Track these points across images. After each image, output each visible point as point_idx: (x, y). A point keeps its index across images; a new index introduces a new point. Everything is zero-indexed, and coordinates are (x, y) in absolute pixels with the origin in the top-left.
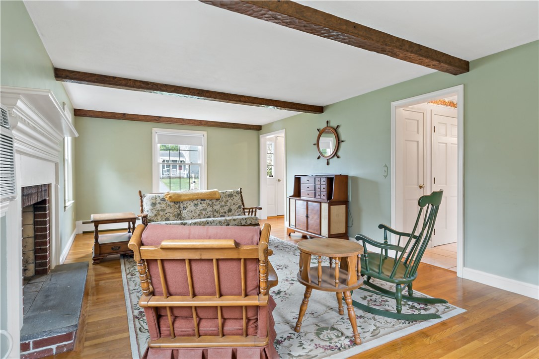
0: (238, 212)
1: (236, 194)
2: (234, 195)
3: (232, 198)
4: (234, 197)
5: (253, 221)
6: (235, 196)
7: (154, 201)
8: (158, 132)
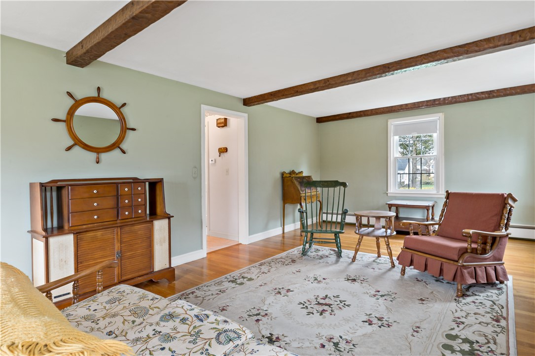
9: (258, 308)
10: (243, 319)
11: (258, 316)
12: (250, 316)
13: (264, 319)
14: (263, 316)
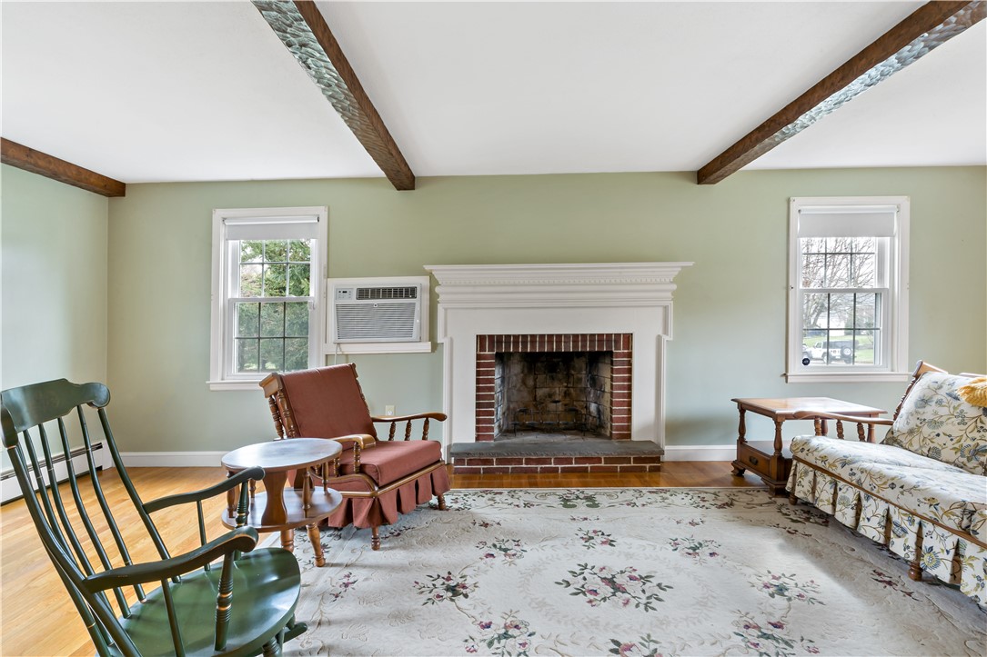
9: (753, 651)
10: (810, 645)
11: (770, 633)
12: (786, 643)
13: (761, 620)
14: (758, 628)
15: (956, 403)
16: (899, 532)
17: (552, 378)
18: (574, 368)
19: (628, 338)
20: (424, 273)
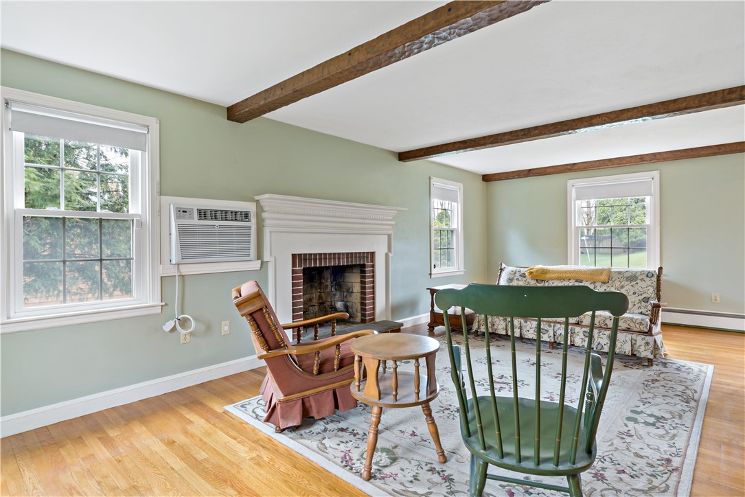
0: (639, 308)
1: (644, 276)
2: (639, 278)
3: (633, 283)
4: (639, 281)
5: (632, 324)
6: (642, 280)
7: (512, 276)
8: (575, 184)
15: (525, 279)
16: (544, 332)
17: (312, 286)
18: (324, 278)
19: (373, 254)
20: (252, 200)
